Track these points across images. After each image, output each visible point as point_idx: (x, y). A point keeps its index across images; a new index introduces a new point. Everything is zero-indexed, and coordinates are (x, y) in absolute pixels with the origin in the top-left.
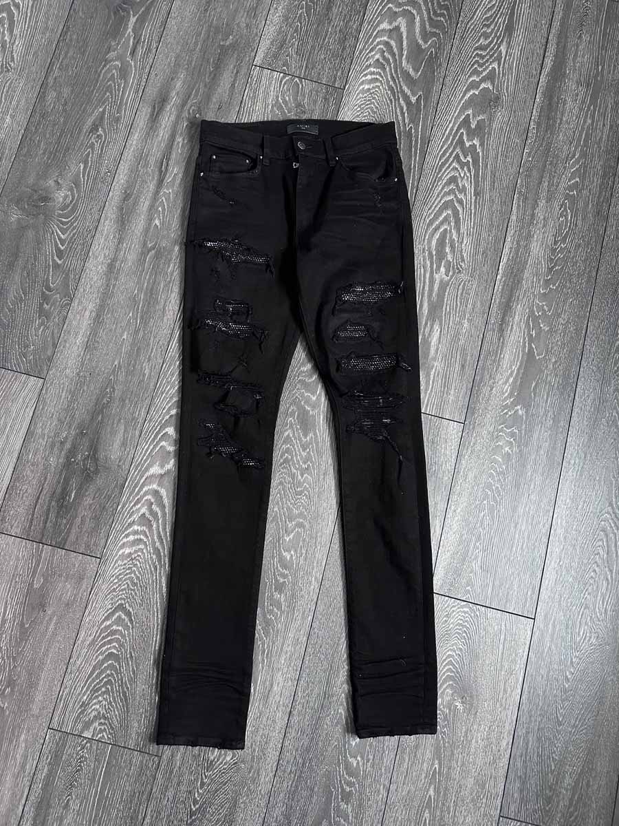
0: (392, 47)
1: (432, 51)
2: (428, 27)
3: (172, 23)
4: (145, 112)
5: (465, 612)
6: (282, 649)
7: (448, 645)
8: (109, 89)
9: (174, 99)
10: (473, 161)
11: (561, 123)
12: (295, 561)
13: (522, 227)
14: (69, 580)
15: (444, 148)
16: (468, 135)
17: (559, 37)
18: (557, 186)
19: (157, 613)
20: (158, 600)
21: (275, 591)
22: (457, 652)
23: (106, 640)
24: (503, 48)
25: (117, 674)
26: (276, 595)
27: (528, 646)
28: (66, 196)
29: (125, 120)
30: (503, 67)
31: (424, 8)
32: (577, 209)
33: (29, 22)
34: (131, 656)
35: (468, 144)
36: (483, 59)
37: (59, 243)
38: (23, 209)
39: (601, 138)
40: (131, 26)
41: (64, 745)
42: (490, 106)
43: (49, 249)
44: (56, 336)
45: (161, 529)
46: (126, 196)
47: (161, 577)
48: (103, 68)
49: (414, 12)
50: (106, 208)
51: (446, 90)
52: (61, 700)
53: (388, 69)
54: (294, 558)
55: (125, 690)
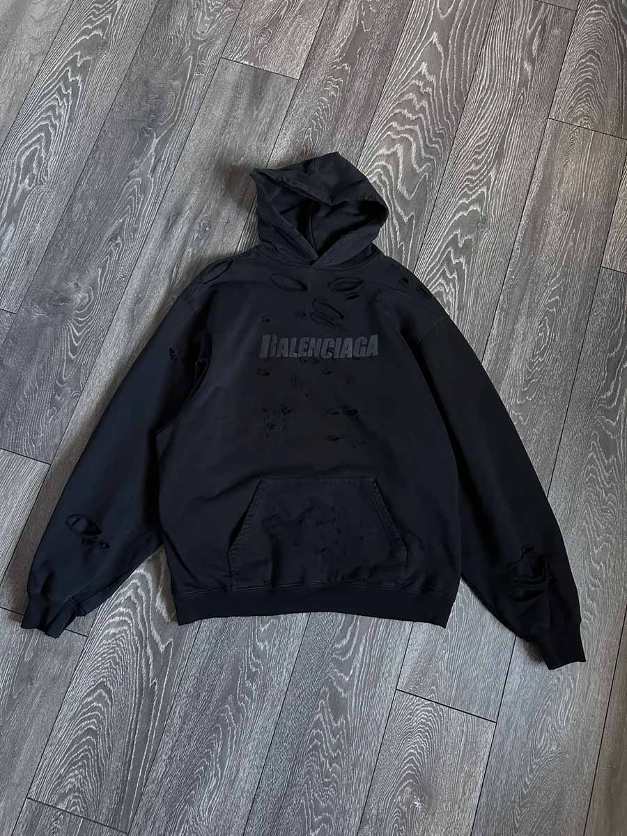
0: (389, 171)
1: (426, 176)
2: (423, 153)
3: (190, 145)
4: (160, 224)
5: (428, 711)
6: (250, 735)
7: (411, 743)
8: (130, 202)
9: (187, 213)
10: (458, 278)
11: (543, 245)
12: (268, 652)
13: (503, 341)
14: (57, 656)
16: (455, 253)
17: (546, 165)
18: (538, 303)
19: (136, 691)
20: (137, 681)
21: (248, 680)
22: (419, 751)
23: (86, 715)
24: (492, 174)
25: (94, 749)
26: (248, 684)
27: (488, 749)
28: (84, 298)
29: (142, 231)
30: (492, 191)
31: (420, 135)
32: (556, 326)
33: (64, 142)
34: (108, 734)
35: (454, 263)
36: (473, 183)
37: (74, 340)
38: (44, 308)
39: (582, 260)
40: (153, 146)
41: (39, 816)
43: (65, 346)
44: (65, 425)
45: (144, 613)
46: (138, 300)
47: (141, 659)
48: (126, 184)
49: (411, 139)
50: (119, 310)
51: (437, 211)
52: (40, 772)
54: (267, 648)
55: (100, 765)
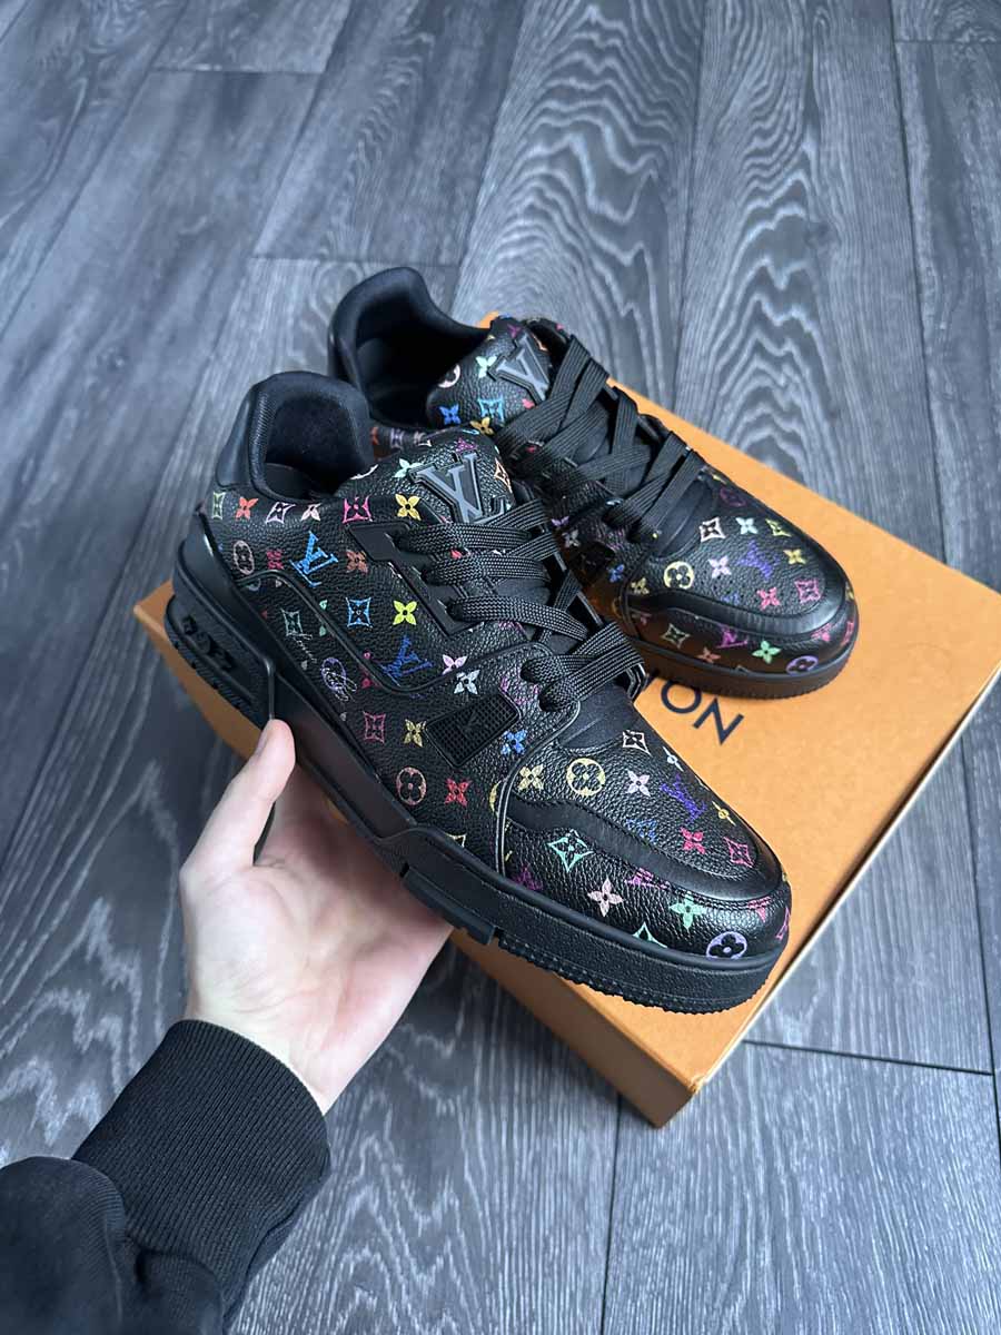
15: (722, 336)
42: (811, 246)
53: (556, 217)
